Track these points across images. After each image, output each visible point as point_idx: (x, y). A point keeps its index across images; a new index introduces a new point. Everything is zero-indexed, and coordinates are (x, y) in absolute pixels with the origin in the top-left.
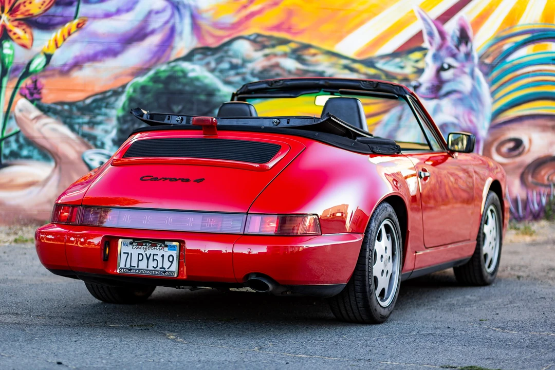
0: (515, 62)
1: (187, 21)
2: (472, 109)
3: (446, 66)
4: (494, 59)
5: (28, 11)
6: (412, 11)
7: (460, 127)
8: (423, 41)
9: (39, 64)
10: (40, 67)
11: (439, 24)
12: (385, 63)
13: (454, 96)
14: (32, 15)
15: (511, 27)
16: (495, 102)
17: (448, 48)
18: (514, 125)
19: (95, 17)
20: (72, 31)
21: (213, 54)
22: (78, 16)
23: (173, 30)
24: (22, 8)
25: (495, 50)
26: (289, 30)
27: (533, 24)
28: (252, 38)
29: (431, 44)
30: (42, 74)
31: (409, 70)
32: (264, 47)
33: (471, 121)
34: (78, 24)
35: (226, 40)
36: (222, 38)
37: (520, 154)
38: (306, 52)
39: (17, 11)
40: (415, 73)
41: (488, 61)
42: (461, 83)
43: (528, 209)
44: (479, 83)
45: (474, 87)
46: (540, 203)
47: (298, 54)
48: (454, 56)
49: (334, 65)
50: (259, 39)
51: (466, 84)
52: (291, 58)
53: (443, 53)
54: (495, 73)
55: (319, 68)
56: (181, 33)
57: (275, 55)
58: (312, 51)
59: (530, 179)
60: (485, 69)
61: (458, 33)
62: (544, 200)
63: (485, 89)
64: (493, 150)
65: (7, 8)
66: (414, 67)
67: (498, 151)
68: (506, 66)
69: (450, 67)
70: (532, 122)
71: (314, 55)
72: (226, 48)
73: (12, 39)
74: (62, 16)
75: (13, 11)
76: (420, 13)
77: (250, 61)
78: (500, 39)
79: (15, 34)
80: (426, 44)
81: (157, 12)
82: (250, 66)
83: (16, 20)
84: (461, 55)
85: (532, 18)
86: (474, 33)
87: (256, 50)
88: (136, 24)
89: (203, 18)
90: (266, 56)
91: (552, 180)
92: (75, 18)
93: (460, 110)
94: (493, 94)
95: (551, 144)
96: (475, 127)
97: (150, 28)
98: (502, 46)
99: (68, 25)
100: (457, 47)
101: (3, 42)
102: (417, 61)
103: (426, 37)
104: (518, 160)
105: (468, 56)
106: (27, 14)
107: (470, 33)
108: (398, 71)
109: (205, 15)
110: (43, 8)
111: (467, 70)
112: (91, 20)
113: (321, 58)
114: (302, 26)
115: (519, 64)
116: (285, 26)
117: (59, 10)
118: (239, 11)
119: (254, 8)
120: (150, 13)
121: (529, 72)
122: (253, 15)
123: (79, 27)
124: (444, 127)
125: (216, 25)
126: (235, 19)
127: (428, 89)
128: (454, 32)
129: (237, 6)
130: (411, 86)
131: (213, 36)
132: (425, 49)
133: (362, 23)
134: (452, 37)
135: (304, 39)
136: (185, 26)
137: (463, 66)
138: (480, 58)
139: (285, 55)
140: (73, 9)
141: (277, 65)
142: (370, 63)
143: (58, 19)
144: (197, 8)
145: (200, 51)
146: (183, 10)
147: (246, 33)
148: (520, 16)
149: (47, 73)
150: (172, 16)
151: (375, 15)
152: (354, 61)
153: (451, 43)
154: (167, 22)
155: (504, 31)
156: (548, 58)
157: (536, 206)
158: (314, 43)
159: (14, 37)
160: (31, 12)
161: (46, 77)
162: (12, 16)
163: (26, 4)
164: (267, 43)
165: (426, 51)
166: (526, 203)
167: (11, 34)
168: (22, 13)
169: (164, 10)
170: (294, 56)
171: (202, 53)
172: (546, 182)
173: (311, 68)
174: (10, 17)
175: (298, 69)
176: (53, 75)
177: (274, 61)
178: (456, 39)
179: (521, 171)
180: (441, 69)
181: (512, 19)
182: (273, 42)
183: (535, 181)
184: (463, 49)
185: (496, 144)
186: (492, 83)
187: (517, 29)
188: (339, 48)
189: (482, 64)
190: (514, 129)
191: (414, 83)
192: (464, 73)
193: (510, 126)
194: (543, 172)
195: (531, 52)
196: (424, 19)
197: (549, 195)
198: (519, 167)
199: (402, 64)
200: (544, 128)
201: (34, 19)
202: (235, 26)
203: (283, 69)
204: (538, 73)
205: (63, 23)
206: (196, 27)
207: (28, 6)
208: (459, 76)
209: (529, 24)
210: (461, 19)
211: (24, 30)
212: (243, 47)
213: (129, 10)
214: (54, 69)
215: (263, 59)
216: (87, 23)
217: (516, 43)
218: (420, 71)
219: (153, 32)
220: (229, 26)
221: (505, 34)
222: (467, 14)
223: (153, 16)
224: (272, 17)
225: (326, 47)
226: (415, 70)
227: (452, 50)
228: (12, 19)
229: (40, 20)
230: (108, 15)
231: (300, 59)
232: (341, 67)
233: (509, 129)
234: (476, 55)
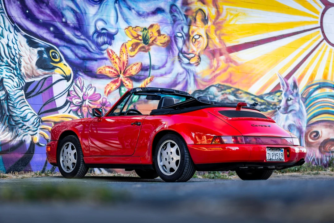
0: (314, 97)
1: (192, 78)
2: (300, 118)
3: (289, 99)
4: (307, 96)
5: (130, 73)
6: (276, 74)
7: (296, 126)
8: (280, 88)
9: (136, 98)
10: (136, 100)
11: (286, 80)
12: (267, 98)
13: (293, 112)
14: (132, 75)
15: (312, 82)
16: (308, 115)
17: (289, 91)
18: (315, 125)
19: (157, 76)
20: (148, 82)
21: (202, 93)
22: (150, 75)
23: (187, 82)
24: (128, 71)
25: (307, 91)
26: (231, 82)
27: (320, 80)
28: (217, 86)
29: (283, 89)
30: (137, 103)
31: (276, 101)
32: (222, 90)
33: (300, 123)
34: (150, 79)
35: (207, 87)
36: (206, 86)
37: (318, 138)
38: (238, 92)
39: (127, 73)
40: (278, 102)
41: (304, 96)
42: (295, 106)
43: (322, 163)
44: (302, 107)
45: (300, 108)
46: (326, 160)
47: (234, 94)
48: (292, 94)
49: (248, 98)
50: (220, 86)
51: (297, 107)
52: (232, 95)
53: (288, 93)
54: (307, 102)
55: (243, 100)
56: (190, 83)
57: (226, 94)
58: (240, 92)
59: (322, 149)
60: (304, 100)
61: (293, 84)
62: (328, 159)
63: (304, 109)
64: (308, 136)
65: (122, 72)
66: (278, 99)
67: (310, 137)
68: (311, 99)
69: (291, 99)
70: (322, 123)
71: (241, 94)
72: (207, 90)
73: (124, 86)
74: (144, 76)
75: (125, 73)
76: (278, 75)
77: (217, 97)
78: (308, 87)
79: (126, 84)
80: (281, 89)
81: (181, 74)
82: (217, 98)
83: (126, 77)
84: (295, 94)
85: (319, 78)
86: (299, 84)
87: (219, 92)
88: (173, 79)
89: (198, 77)
90: (222, 94)
91: (330, 150)
92: (149, 76)
93: (295, 119)
94: (307, 111)
95: (329, 133)
96: (301, 126)
97: (178, 81)
98: (309, 90)
99: (146, 80)
100: (293, 90)
101: (121, 87)
102: (279, 96)
103: (281, 86)
104: (317, 141)
105: (297, 94)
106: (130, 74)
107: (297, 84)
108: (272, 101)
109: (199, 75)
110: (137, 72)
111: (297, 100)
112: (155, 77)
113: (243, 95)
114: (235, 81)
115: (315, 98)
116: (230, 81)
117: (142, 73)
118: (211, 74)
119: (217, 72)
120: (178, 74)
121: (319, 102)
122: (217, 75)
123: (151, 81)
124: (290, 126)
125: (203, 80)
126: (210, 77)
127: (283, 109)
128: (292, 84)
129: (211, 71)
130: (277, 108)
131: (202, 85)
132: (281, 91)
133: (257, 80)
134: (291, 86)
135: (236, 86)
136: (191, 81)
137: (296, 99)
138: (301, 95)
139: (230, 94)
140: (148, 72)
141: (227, 98)
142: (261, 97)
143: (143, 77)
144: (195, 72)
145: (197, 92)
146: (190, 73)
147: (214, 84)
148: (315, 76)
149: (139, 102)
150: (186, 75)
151: (262, 76)
152: (256, 96)
153: (291, 88)
154: (184, 79)
155: (309, 83)
156: (326, 95)
157: (325, 162)
158: (240, 88)
159: (125, 85)
160: (132, 74)
161: (139, 104)
162: (125, 76)
163: (130, 70)
164: (223, 88)
165: (282, 92)
166: (322, 160)
167: (124, 84)
168: (128, 74)
169: (183, 73)
170: (233, 94)
171: (198, 93)
172: (328, 151)
173: (240, 100)
174: (124, 76)
175: (235, 100)
176: (141, 103)
177: (226, 96)
178: (292, 86)
179: (319, 146)
180: (287, 100)
181: (312, 78)
182: (225, 88)
183: (324, 150)
184: (295, 91)
185: (309, 134)
186: (306, 107)
187: (314, 82)
188: (250, 91)
189: (302, 98)
190: (315, 127)
191: (278, 107)
192: (296, 102)
193: (313, 126)
194: (327, 146)
195: (320, 93)
196: (280, 78)
197: (329, 157)
198: (318, 144)
199: (273, 98)
200: (326, 127)
201: (133, 77)
202: (210, 81)
203: (229, 100)
204: (323, 102)
205: (144, 79)
206: (195, 81)
207: (131, 71)
208: (294, 103)
209: (318, 80)
210: (294, 78)
211: (129, 82)
212: (214, 90)
213: (170, 73)
214: (142, 100)
215: (221, 95)
216: (154, 79)
217: (314, 88)
218: (280, 101)
219: (179, 83)
220: (208, 80)
221: (310, 84)
222: (296, 75)
223: (179, 75)
224: (224, 76)
225: (245, 90)
226: (278, 100)
227: (291, 92)
228: (124, 77)
229: (135, 77)
230: (162, 75)
231: (235, 95)
232: (251, 99)
233: (313, 127)
234: (300, 93)
